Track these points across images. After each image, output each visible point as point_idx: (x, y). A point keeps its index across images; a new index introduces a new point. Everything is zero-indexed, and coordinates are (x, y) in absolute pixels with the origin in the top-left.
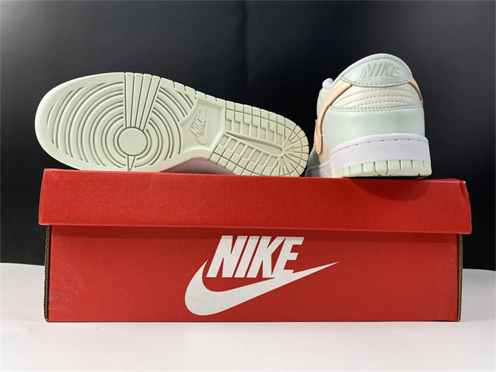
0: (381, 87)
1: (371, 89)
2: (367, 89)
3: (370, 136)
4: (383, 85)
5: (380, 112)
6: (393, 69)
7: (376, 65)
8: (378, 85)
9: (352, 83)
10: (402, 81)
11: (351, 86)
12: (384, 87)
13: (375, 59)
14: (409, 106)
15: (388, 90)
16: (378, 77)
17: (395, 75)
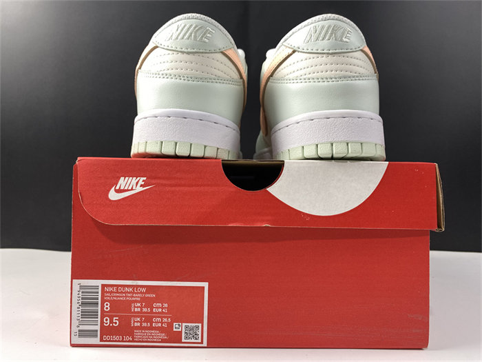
0: (328, 54)
1: (317, 55)
2: (312, 55)
3: (312, 113)
4: (331, 51)
5: (326, 83)
6: (343, 33)
7: (323, 27)
8: (325, 51)
9: (295, 49)
10: (354, 48)
11: (294, 52)
12: (332, 54)
13: (322, 20)
14: (360, 77)
15: (335, 58)
16: (326, 41)
17: (344, 40)
